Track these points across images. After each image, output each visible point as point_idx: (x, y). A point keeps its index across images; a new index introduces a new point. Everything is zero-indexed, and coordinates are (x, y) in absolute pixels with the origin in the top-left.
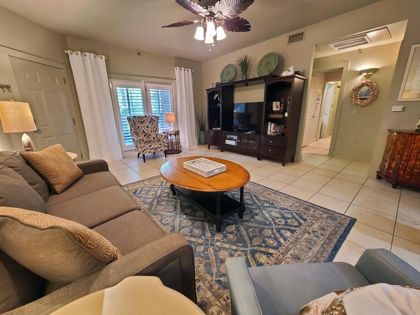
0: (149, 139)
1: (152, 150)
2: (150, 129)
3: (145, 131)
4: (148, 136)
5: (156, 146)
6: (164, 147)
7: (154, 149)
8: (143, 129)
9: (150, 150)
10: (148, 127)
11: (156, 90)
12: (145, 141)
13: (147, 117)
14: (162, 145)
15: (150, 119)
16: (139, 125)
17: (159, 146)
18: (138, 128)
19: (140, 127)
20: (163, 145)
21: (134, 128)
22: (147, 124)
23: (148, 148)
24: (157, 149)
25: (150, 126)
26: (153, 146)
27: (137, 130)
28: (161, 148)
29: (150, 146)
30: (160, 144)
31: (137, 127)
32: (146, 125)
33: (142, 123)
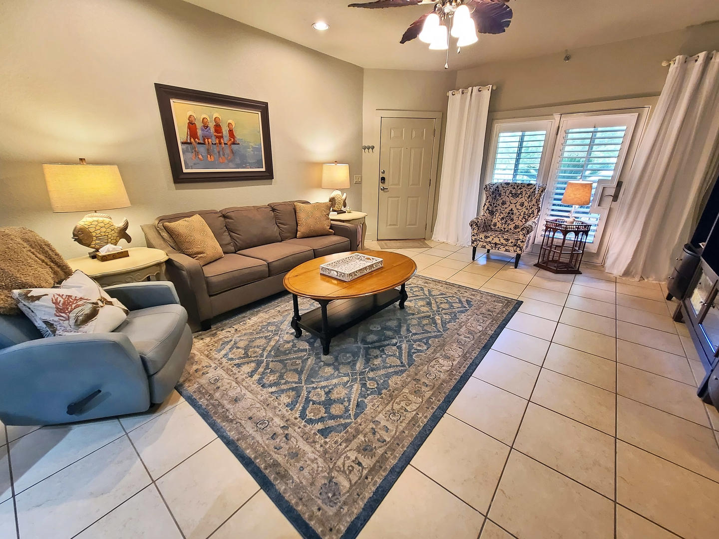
0: (506, 225)
1: (489, 244)
2: (524, 210)
3: (515, 211)
4: (506, 221)
5: (496, 240)
6: (515, 248)
7: (492, 245)
8: (513, 206)
9: (485, 244)
10: (522, 205)
11: (592, 129)
12: (498, 228)
13: (530, 187)
14: (510, 242)
15: (532, 190)
16: (508, 199)
17: (504, 242)
18: (504, 203)
19: (508, 203)
20: (512, 242)
21: (489, 202)
22: (523, 200)
23: (481, 238)
24: (499, 246)
25: (526, 204)
26: (491, 238)
27: (499, 208)
28: (507, 248)
29: (486, 237)
30: (507, 240)
31: (500, 202)
32: (520, 201)
33: (515, 195)
